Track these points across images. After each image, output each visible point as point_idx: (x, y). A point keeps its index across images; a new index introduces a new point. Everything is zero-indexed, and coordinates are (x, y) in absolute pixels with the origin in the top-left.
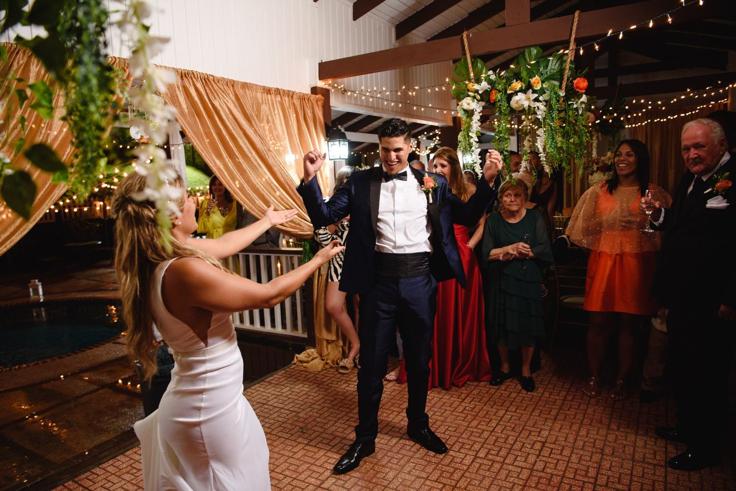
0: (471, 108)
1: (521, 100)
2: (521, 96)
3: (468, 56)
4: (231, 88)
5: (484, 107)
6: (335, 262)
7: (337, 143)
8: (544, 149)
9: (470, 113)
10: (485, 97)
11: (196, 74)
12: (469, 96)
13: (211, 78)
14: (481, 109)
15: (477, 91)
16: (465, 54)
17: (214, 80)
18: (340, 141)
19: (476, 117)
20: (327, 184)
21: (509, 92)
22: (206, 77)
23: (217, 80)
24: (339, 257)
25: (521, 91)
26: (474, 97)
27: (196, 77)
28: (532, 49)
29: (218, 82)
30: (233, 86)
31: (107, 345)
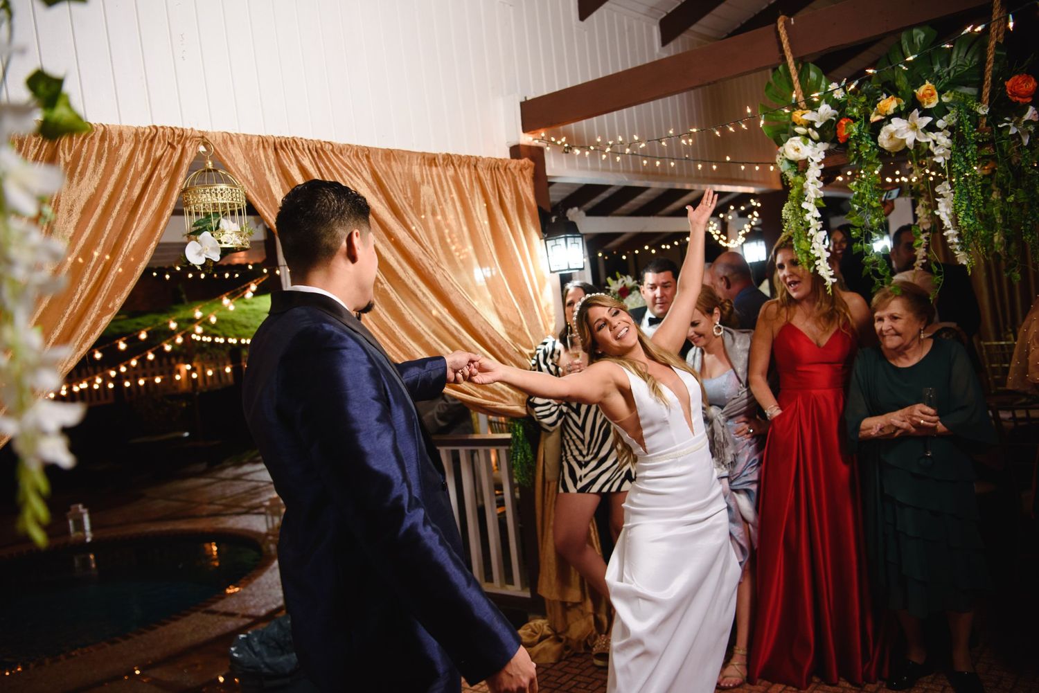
0: (802, 156)
1: (901, 132)
2: (897, 124)
3: (790, 60)
4: (365, 161)
5: (827, 153)
6: (570, 458)
7: (562, 241)
8: (955, 220)
9: (801, 167)
10: (827, 132)
11: (300, 143)
12: (796, 134)
13: (328, 147)
14: (822, 156)
15: (810, 124)
16: (784, 58)
17: (332, 151)
18: (566, 238)
19: (814, 172)
20: (549, 316)
21: (874, 118)
22: (319, 146)
23: (340, 150)
24: (577, 448)
25: (899, 114)
26: (807, 136)
27: (301, 147)
28: (915, 31)
29: (341, 153)
30: (368, 157)
31: (193, 615)
